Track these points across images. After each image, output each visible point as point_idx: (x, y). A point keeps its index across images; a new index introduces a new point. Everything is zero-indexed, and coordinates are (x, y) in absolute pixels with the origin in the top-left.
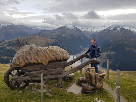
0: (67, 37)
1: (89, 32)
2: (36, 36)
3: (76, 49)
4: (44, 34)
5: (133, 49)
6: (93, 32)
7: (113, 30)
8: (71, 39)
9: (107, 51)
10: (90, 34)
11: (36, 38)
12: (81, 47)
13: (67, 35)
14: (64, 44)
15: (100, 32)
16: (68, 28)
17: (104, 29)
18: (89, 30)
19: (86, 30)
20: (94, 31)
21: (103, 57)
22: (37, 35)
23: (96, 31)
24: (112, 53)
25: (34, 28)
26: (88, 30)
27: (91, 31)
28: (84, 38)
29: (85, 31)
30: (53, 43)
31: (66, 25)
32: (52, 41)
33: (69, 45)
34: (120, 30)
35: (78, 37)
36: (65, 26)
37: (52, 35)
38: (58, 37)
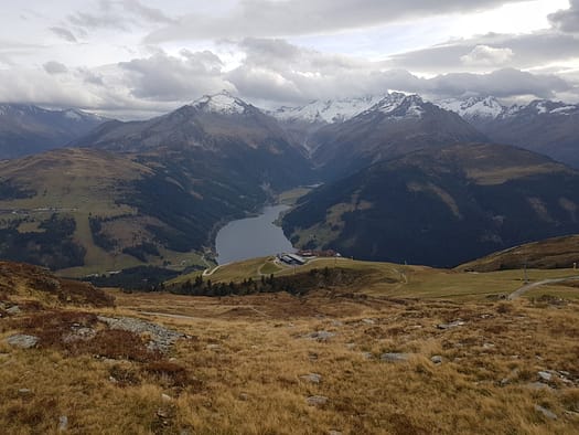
0: (212, 149)
1: (306, 124)
2: (72, 153)
3: (242, 197)
4: (111, 141)
5: (435, 189)
6: (325, 121)
7: (393, 113)
8: (225, 156)
9: (348, 200)
10: (312, 130)
11: (69, 163)
12: (265, 187)
13: (207, 140)
14: (194, 180)
15: (350, 121)
16: (217, 109)
17: (365, 107)
18: (307, 114)
19: (295, 114)
20: (328, 117)
21: (330, 224)
22: (75, 146)
23: (334, 119)
24: (365, 205)
25: (70, 114)
26: (302, 117)
27: (314, 118)
28: (282, 152)
29: (292, 121)
30: (140, 178)
31: (209, 97)
32: (139, 170)
33: (215, 182)
34: (419, 113)
35: (255, 147)
36: (203, 100)
37: (147, 142)
38: (169, 153)
